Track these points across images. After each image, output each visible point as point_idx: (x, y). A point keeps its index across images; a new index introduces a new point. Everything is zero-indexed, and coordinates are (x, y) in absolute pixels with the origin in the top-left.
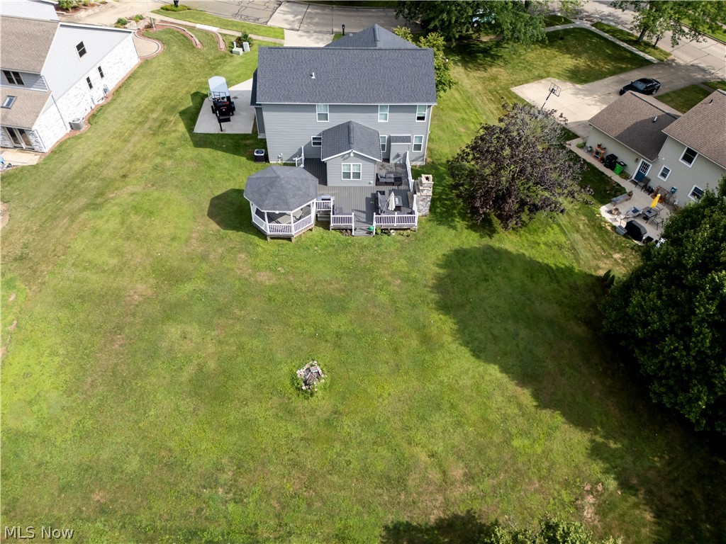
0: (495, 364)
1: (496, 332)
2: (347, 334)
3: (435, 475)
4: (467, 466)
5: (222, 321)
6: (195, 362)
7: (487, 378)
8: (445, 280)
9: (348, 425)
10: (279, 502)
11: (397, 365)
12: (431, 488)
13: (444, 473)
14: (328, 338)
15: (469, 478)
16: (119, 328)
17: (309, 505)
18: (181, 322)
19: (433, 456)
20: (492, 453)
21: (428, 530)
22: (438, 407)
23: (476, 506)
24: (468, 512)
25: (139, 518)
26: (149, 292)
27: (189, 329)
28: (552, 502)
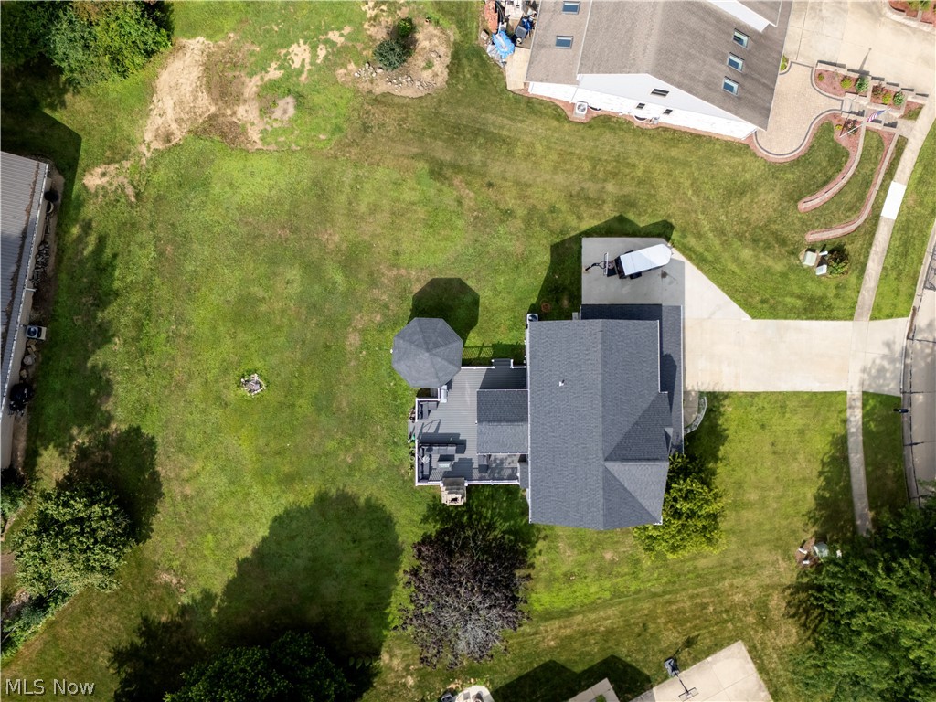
0: (270, 533)
1: (298, 539)
2: (292, 413)
3: (185, 474)
4: (192, 498)
5: (304, 311)
6: (266, 296)
7: (257, 525)
8: (352, 504)
9: (217, 413)
10: (168, 366)
11: (265, 453)
12: (177, 469)
13: (187, 481)
14: (289, 398)
15: (186, 498)
16: (296, 230)
17: (165, 387)
18: (302, 277)
19: (198, 473)
20: (201, 518)
21: (152, 465)
22: (231, 482)
23: (167, 500)
24: (164, 494)
25: (156, 278)
26: (331, 246)
27: (295, 285)
28: (172, 553)
